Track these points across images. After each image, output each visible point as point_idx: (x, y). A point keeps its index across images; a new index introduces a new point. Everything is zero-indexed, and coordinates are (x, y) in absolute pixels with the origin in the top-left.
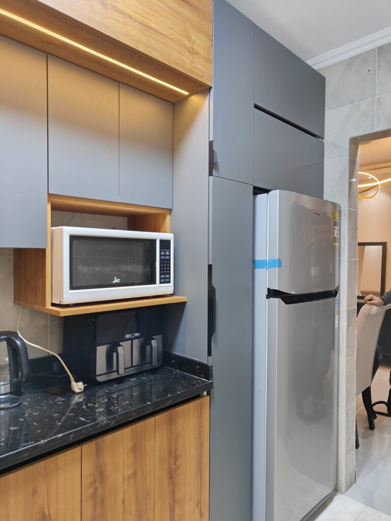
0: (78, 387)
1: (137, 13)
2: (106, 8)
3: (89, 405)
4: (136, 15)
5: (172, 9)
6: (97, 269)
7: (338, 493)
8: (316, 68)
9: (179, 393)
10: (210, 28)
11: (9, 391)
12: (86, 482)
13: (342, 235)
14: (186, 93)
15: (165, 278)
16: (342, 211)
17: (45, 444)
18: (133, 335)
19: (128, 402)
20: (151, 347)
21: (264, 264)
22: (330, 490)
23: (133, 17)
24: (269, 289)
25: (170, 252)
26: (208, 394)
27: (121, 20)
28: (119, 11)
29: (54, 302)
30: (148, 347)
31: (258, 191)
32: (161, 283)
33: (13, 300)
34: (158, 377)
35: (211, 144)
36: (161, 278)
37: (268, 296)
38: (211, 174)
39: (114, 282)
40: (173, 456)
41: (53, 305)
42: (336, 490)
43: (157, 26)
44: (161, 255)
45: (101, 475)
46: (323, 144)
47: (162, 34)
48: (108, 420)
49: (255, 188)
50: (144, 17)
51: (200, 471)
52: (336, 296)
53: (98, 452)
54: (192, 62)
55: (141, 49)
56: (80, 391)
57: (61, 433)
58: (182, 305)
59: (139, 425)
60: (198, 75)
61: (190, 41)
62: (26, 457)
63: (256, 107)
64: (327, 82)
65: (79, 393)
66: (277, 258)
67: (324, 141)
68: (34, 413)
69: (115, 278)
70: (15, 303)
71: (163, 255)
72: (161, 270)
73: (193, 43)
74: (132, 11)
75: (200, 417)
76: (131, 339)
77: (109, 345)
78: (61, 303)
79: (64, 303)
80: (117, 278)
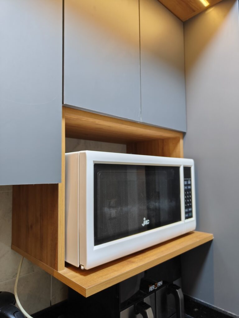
14: (207, 4)
15: (188, 212)
18: (156, 285)
25: (191, 180)
29: (68, 261)
30: (170, 297)
33: (10, 244)
36: (185, 213)
39: (143, 225)
41: (67, 265)
44: (184, 185)
69: (145, 219)
70: (12, 248)
71: (186, 185)
72: (185, 203)
76: (154, 291)
77: (133, 306)
78: (82, 268)
79: (87, 268)
80: (146, 219)
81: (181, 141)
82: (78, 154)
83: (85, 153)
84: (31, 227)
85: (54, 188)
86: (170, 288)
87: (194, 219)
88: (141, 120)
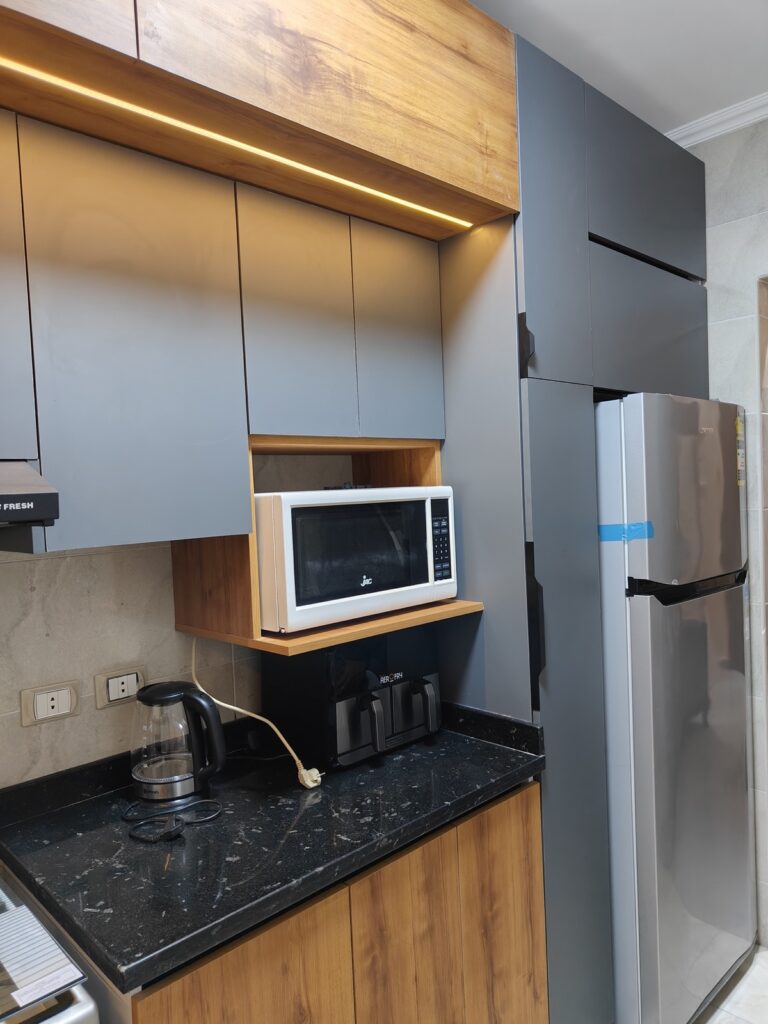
0: (311, 777)
1: (397, 97)
2: (349, 96)
3: (343, 811)
4: (396, 100)
5: (449, 78)
6: (335, 564)
7: (761, 948)
8: (684, 144)
9: (493, 781)
10: (511, 103)
11: (193, 790)
12: (359, 948)
13: (749, 464)
14: (468, 225)
15: (442, 570)
16: (749, 420)
17: (300, 886)
18: (392, 677)
19: (409, 803)
20: (425, 696)
21: (618, 532)
22: (748, 944)
23: (392, 105)
24: (631, 579)
25: (447, 520)
26: (534, 779)
27: (373, 114)
28: (370, 98)
29: (267, 629)
30: (417, 698)
31: (602, 395)
32: (436, 579)
33: (174, 625)
34: (442, 752)
35: (522, 318)
36: (436, 571)
37: (630, 593)
38: (523, 374)
39: (363, 585)
40: (487, 894)
41: (265, 633)
42: (757, 943)
43: (430, 116)
44: (434, 528)
45: (380, 934)
46: (705, 290)
47: (437, 128)
48: (389, 837)
49: (596, 390)
50: (408, 102)
51: (530, 919)
52: (743, 582)
53: (375, 894)
54: (487, 172)
55: (406, 161)
56: (315, 784)
57: (319, 866)
58: (476, 617)
59: (433, 844)
60: (497, 194)
61: (481, 133)
62: (273, 909)
63: (593, 238)
64: (707, 171)
65: (313, 789)
66: (646, 520)
67: (706, 285)
68: (254, 830)
69: (364, 577)
70: (177, 629)
71: (437, 528)
72: (435, 556)
73: (487, 135)
74: (389, 94)
75: (526, 820)
76: (389, 684)
77: (355, 699)
78: (283, 631)
79: (290, 632)
80: (367, 578)
81: (438, 455)
82: (271, 496)
83: (279, 497)
84: (210, 593)
85: (242, 541)
86: (415, 685)
87: (453, 579)
88: (359, 434)
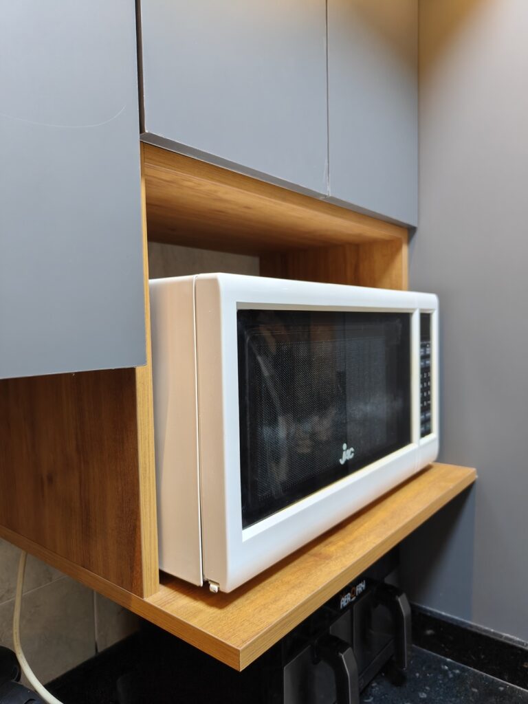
15: (426, 421)
18: (354, 592)
25: (430, 346)
32: (421, 436)
36: (420, 424)
39: (342, 462)
41: (167, 580)
69: (345, 446)
76: (350, 604)
78: (214, 588)
79: (228, 588)
80: (348, 448)
81: (405, 250)
82: (191, 282)
84: (50, 479)
86: (378, 594)
87: (434, 435)
